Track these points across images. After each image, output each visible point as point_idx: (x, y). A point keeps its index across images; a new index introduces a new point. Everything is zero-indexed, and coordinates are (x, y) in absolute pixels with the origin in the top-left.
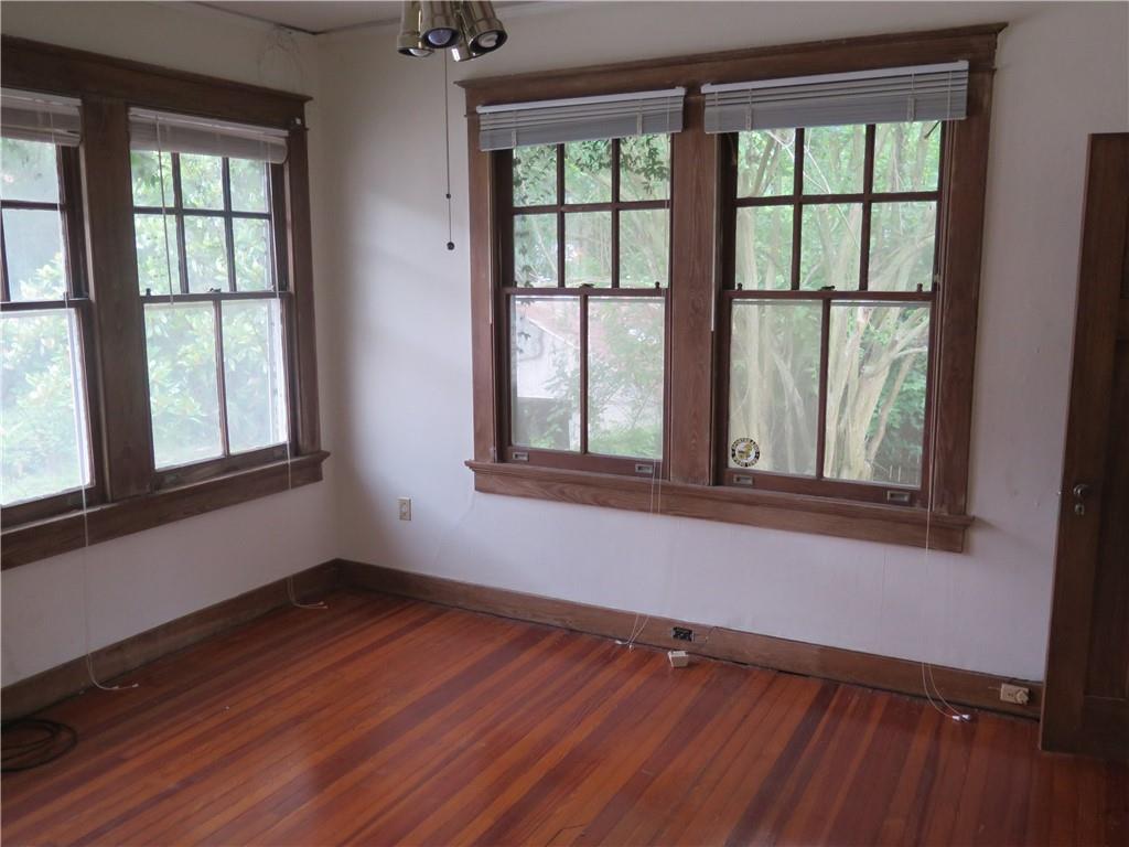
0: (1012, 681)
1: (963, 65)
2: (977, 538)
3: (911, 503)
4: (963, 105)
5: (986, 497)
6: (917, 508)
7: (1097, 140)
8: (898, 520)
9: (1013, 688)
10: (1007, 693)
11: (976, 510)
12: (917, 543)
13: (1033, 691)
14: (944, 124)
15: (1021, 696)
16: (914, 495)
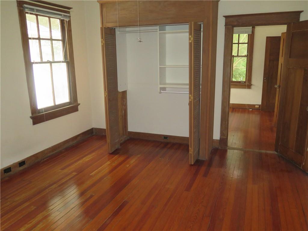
0: (257, 105)
1: (251, 27)
2: (252, 87)
3: (244, 83)
4: (251, 32)
5: (254, 81)
6: (245, 84)
7: (267, 38)
8: (243, 85)
9: (257, 106)
10: (256, 106)
11: (252, 83)
12: (245, 88)
13: (259, 105)
14: (249, 35)
15: (258, 106)
16: (244, 82)
